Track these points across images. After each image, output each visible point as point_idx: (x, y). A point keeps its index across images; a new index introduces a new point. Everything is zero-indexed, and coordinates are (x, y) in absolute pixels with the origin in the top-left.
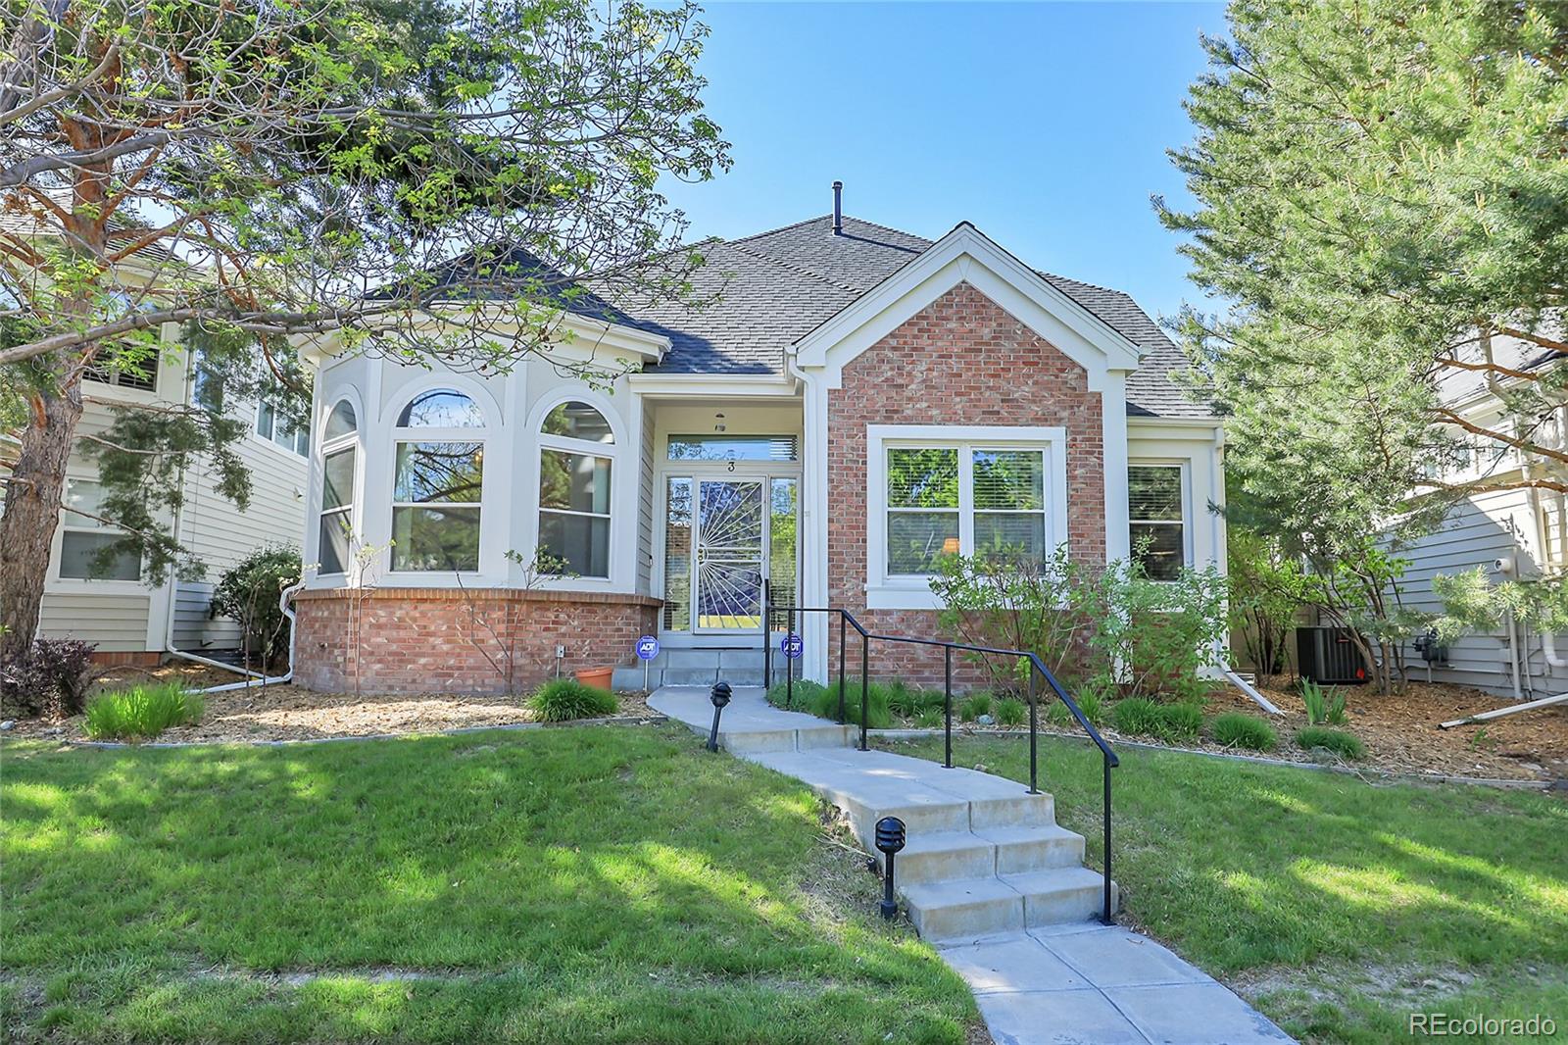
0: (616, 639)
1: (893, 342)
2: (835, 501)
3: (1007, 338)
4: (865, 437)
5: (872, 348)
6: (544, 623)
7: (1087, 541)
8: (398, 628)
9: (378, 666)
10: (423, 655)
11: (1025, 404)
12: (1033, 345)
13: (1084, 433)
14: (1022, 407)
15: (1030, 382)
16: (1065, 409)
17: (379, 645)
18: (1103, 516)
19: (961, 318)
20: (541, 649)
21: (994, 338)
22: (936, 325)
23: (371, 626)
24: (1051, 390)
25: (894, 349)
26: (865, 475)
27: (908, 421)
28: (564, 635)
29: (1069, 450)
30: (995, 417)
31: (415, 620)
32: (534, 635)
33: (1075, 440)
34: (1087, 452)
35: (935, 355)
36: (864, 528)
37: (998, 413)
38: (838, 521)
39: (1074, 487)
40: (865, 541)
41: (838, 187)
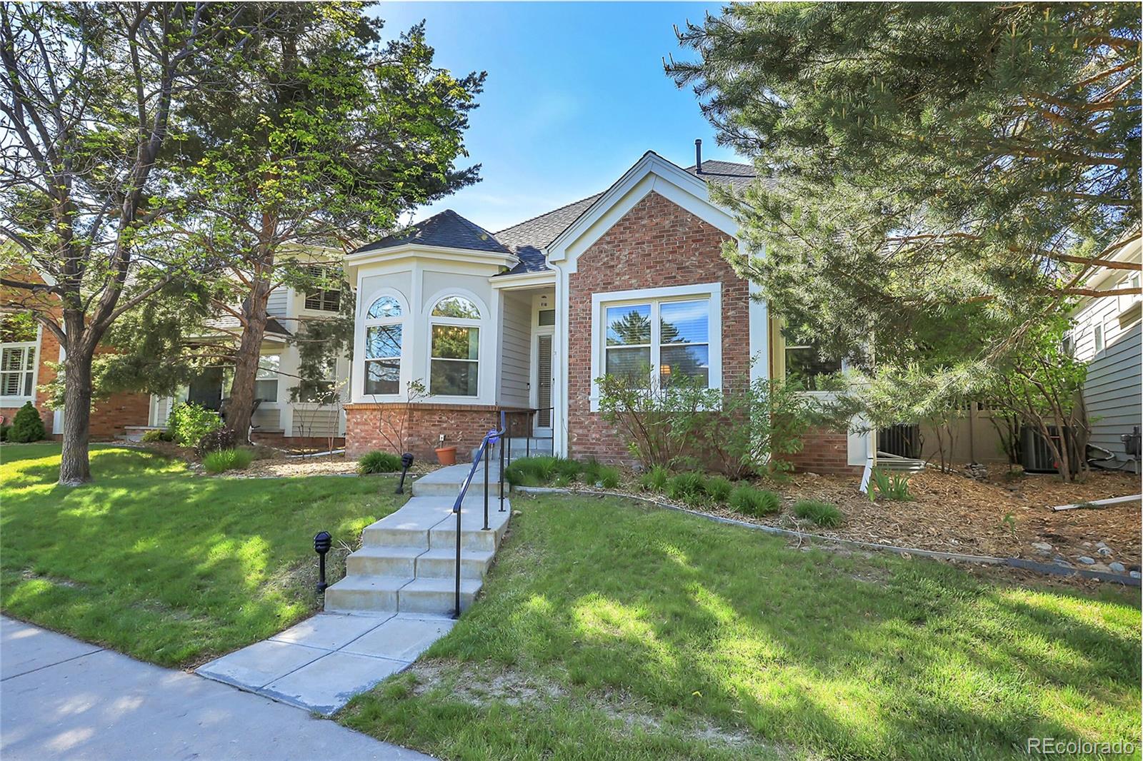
0: (480, 431)
1: (608, 239)
2: (573, 344)
3: (681, 225)
4: (590, 302)
5: (595, 244)
6: (432, 421)
7: (736, 362)
8: (365, 424)
9: (357, 444)
10: (375, 439)
11: (693, 269)
12: (699, 227)
13: (735, 285)
14: (691, 272)
15: (697, 254)
16: (721, 269)
17: (357, 433)
18: (748, 344)
19: (650, 216)
20: (431, 436)
21: (672, 226)
22: (635, 223)
23: (355, 423)
24: (712, 257)
25: (609, 243)
26: (590, 326)
27: (617, 289)
28: (445, 428)
29: (724, 298)
30: (672, 280)
31: (371, 420)
32: (426, 428)
33: (728, 291)
34: (738, 299)
35: (634, 243)
36: (590, 360)
37: (675, 277)
38: (574, 357)
39: (727, 324)
40: (589, 369)
41: (698, 143)
